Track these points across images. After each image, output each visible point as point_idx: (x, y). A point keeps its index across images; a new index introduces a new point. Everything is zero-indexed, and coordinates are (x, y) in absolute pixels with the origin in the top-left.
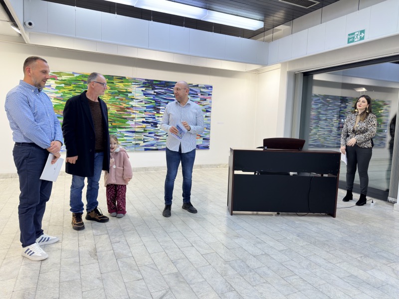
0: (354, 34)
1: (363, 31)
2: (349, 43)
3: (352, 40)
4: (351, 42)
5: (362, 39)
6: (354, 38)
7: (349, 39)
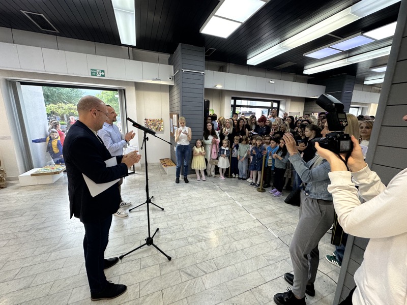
0: (96, 70)
1: (104, 71)
2: (92, 75)
3: (95, 74)
4: (94, 75)
5: (103, 76)
6: (96, 73)
7: (92, 73)
